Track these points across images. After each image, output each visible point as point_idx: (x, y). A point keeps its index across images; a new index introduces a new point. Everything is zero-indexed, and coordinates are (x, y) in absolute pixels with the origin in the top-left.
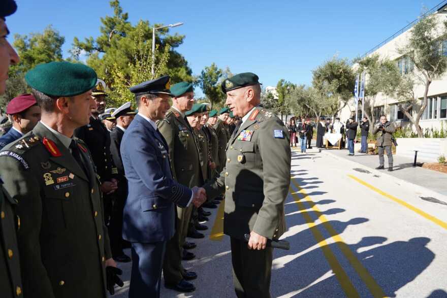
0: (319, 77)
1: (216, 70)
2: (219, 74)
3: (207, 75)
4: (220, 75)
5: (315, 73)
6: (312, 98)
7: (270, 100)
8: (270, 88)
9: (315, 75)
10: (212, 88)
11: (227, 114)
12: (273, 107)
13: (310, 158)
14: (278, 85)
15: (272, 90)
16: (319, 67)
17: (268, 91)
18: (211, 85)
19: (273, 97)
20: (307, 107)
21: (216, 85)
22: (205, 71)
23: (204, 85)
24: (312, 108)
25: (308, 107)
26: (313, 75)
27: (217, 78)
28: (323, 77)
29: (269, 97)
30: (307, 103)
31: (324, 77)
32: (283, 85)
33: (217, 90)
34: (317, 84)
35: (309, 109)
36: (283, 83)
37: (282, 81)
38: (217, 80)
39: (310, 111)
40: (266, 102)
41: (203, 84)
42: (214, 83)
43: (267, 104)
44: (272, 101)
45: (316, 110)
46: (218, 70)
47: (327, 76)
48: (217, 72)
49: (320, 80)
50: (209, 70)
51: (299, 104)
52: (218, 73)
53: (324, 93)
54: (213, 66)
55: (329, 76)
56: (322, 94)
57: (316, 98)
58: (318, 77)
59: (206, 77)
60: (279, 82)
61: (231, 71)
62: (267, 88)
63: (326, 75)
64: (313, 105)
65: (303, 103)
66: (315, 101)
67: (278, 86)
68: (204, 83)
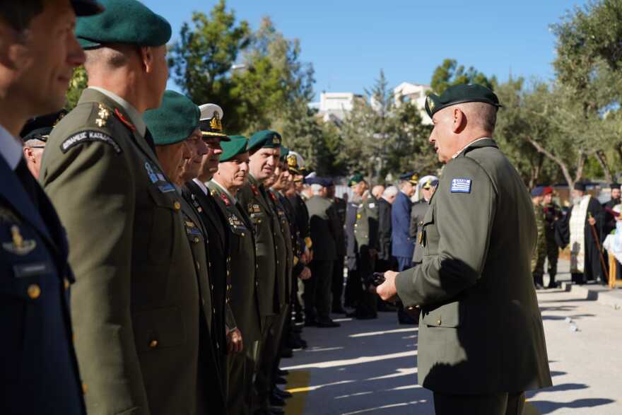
0: (578, 46)
1: (230, 25)
2: (240, 38)
3: (198, 42)
4: (242, 41)
5: (565, 35)
6: (553, 121)
7: (408, 128)
8: (407, 88)
9: (565, 42)
10: (216, 85)
11: (269, 150)
12: (417, 150)
13: (563, 318)
14: (435, 77)
15: (417, 95)
16: (580, 17)
17: (402, 98)
18: (213, 75)
19: (420, 120)
20: (534, 149)
21: (228, 75)
22: (193, 28)
23: (188, 75)
24: (553, 153)
25: (539, 149)
26: (557, 39)
27: (232, 53)
28: (590, 48)
29: (405, 119)
30: (535, 135)
31: (595, 46)
32: (452, 80)
33: (234, 92)
34: (571, 71)
35: (542, 156)
36: (450, 71)
37: (449, 64)
38: (234, 58)
39: (546, 162)
40: (396, 136)
41: (183, 71)
42: (224, 68)
43: (397, 140)
44: (415, 132)
45: (566, 161)
46: (237, 25)
47: (606, 43)
48: (231, 30)
49: (583, 58)
50: (206, 24)
51: (509, 139)
52: (238, 34)
53: (592, 103)
54: (222, 9)
55: (611, 44)
56: (586, 105)
57: (567, 119)
58: (576, 48)
59: (197, 49)
60: (439, 69)
61: (278, 30)
62: (397, 90)
63: (602, 41)
64: (554, 142)
65: (522, 135)
66: (565, 129)
67: (435, 84)
68: (191, 65)
